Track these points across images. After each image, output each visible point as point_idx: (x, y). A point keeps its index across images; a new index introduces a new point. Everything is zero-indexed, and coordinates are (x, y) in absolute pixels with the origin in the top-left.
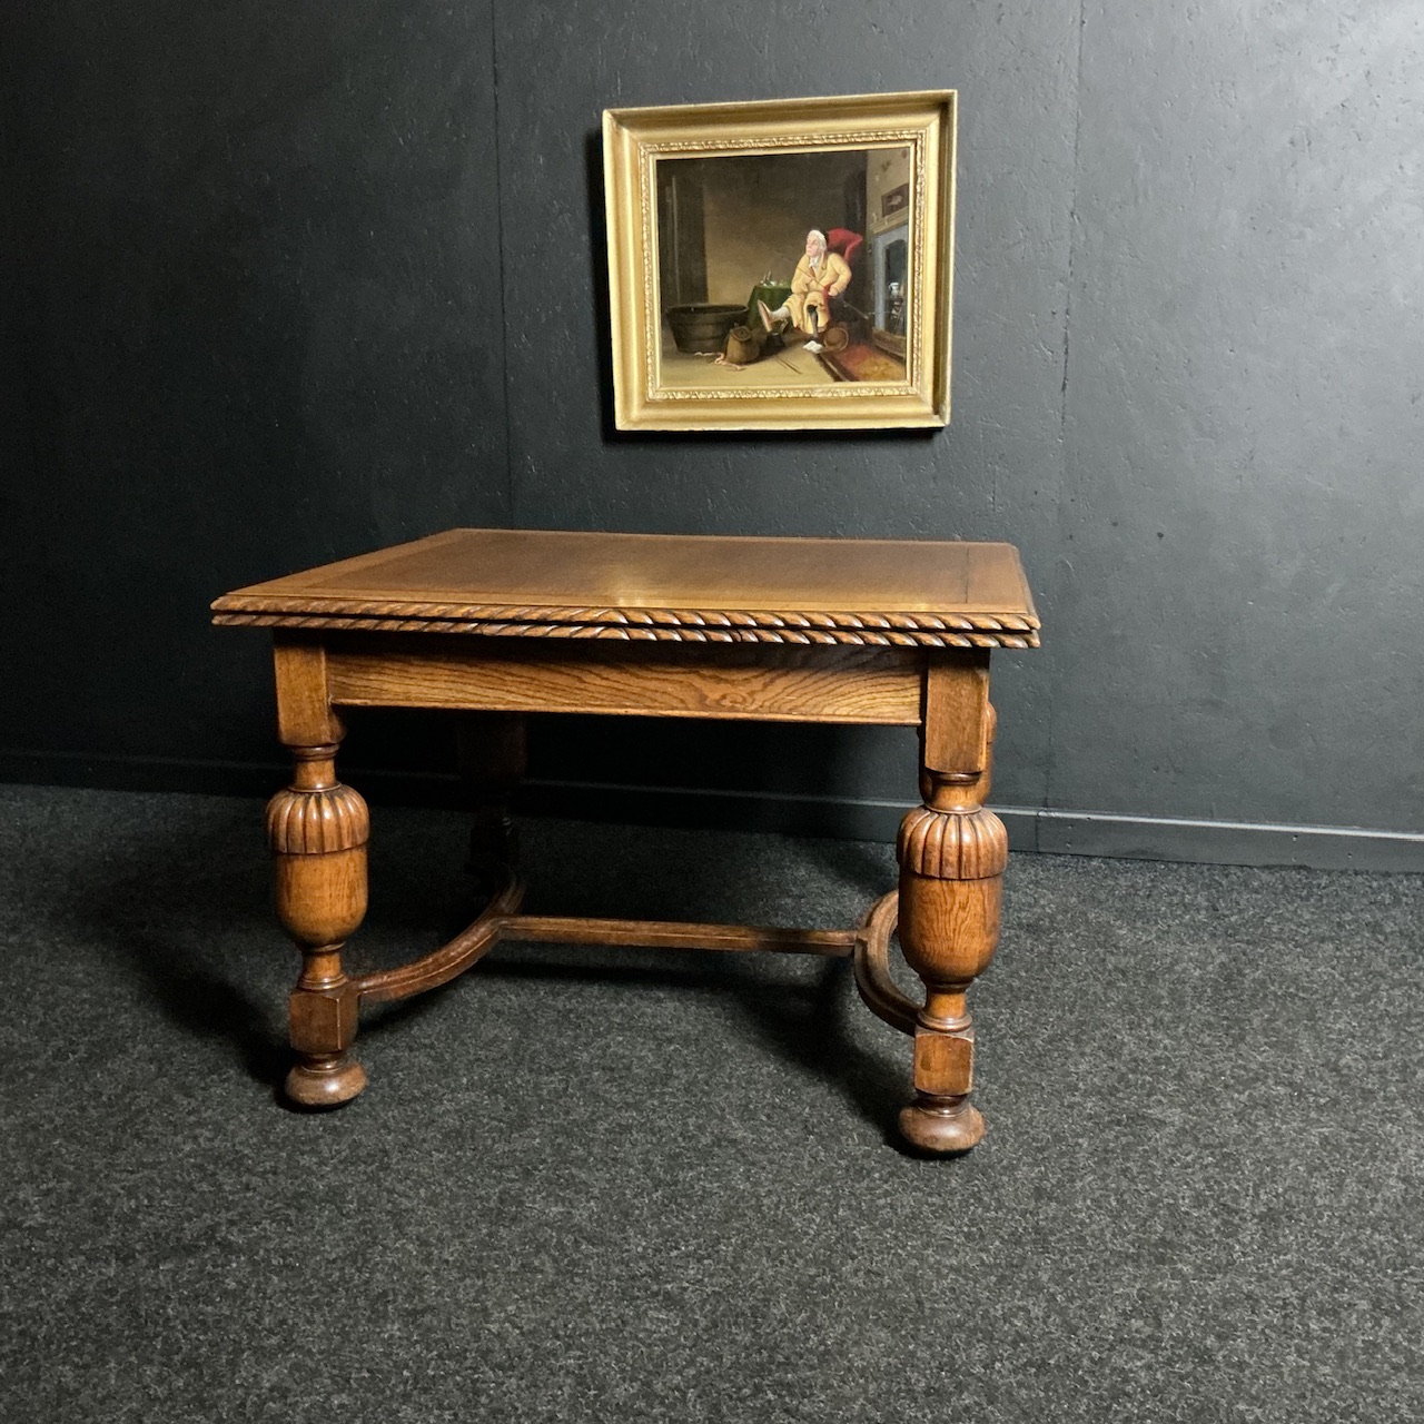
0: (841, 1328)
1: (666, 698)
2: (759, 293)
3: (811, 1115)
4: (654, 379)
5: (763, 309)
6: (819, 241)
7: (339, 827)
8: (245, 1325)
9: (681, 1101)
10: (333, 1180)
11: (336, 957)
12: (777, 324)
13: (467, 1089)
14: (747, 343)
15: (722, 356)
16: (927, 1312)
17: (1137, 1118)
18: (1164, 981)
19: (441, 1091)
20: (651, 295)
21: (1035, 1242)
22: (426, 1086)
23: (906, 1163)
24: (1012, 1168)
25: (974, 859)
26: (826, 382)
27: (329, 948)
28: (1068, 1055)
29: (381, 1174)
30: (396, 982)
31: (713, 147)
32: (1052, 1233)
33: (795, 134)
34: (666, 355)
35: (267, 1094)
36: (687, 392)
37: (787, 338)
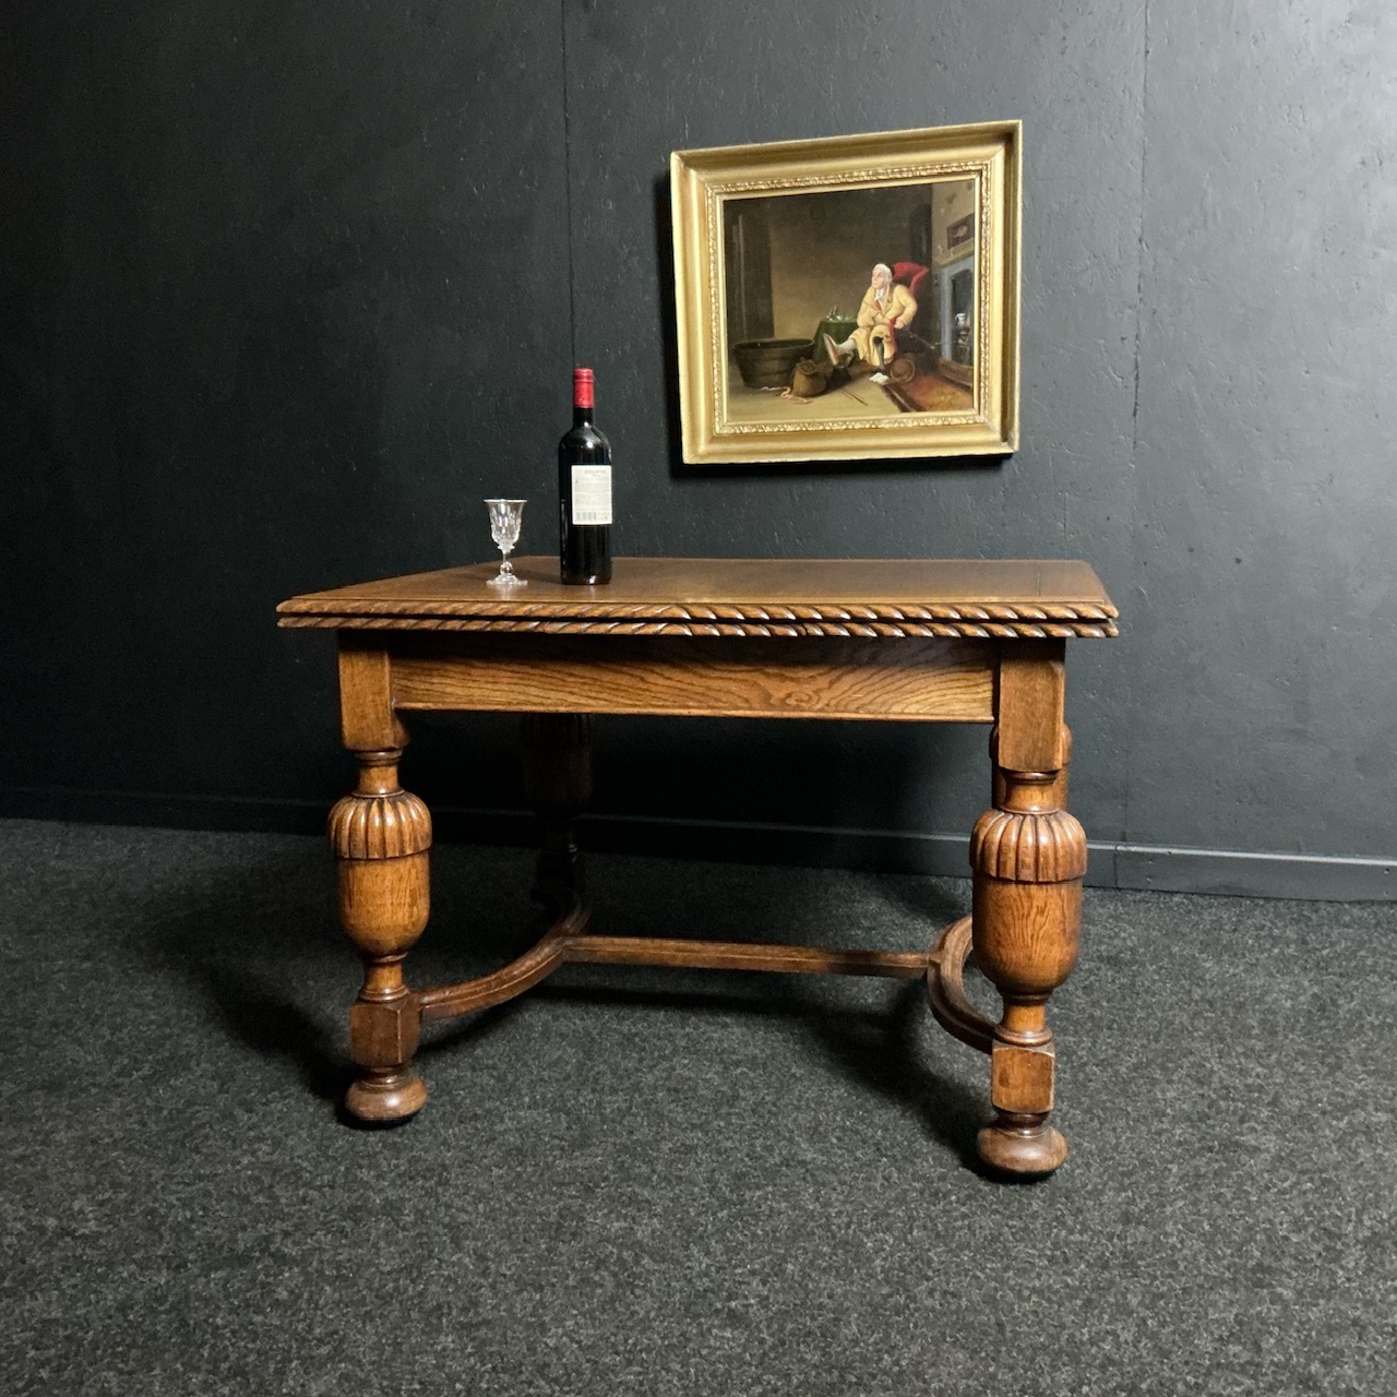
0: (915, 1349)
1: (731, 697)
2: (825, 327)
3: (884, 1138)
4: (721, 414)
5: (829, 342)
6: (885, 273)
7: (400, 832)
8: (295, 1335)
9: (750, 1121)
10: (391, 1194)
11: (398, 968)
12: (843, 357)
13: (529, 1108)
14: (813, 376)
15: (789, 390)
16: (1009, 1335)
17: (1230, 1145)
18: (1254, 1011)
19: (502, 1108)
20: (718, 332)
21: (1123, 1266)
22: (488, 1105)
23: (984, 1187)
24: (1096, 1193)
25: (1051, 860)
26: (894, 413)
27: (390, 958)
28: (1154, 1082)
29: (440, 1190)
30: (459, 998)
31: (779, 186)
32: (1141, 1258)
33: (859, 169)
34: (733, 391)
35: (327, 1110)
36: (754, 426)
37: (854, 371)
